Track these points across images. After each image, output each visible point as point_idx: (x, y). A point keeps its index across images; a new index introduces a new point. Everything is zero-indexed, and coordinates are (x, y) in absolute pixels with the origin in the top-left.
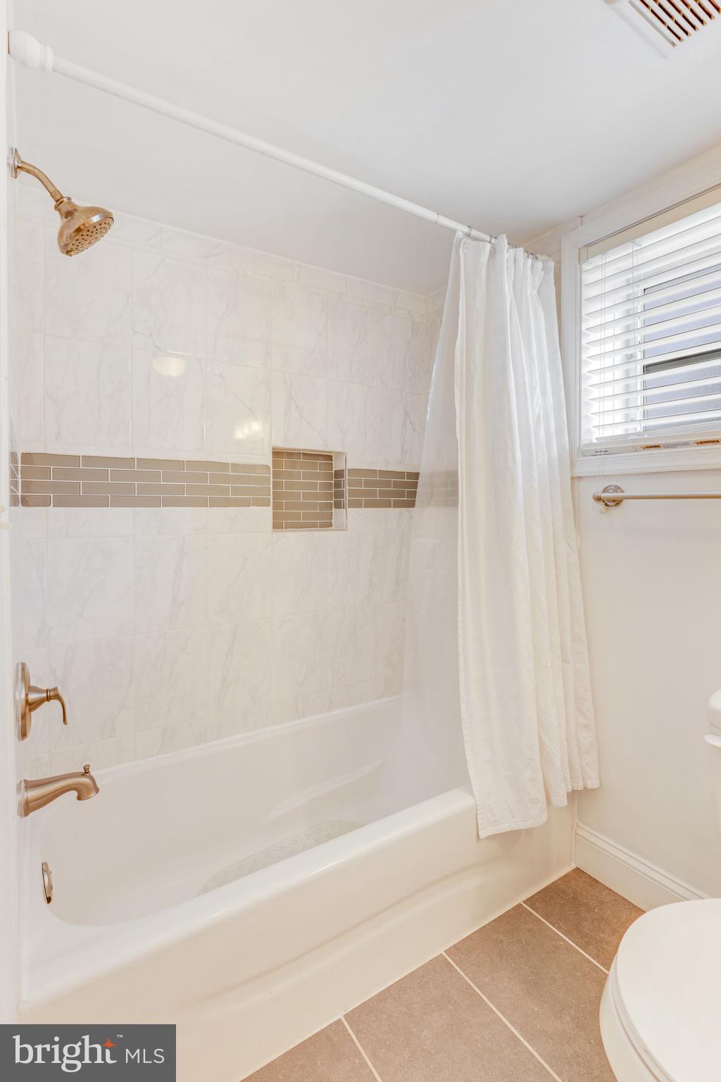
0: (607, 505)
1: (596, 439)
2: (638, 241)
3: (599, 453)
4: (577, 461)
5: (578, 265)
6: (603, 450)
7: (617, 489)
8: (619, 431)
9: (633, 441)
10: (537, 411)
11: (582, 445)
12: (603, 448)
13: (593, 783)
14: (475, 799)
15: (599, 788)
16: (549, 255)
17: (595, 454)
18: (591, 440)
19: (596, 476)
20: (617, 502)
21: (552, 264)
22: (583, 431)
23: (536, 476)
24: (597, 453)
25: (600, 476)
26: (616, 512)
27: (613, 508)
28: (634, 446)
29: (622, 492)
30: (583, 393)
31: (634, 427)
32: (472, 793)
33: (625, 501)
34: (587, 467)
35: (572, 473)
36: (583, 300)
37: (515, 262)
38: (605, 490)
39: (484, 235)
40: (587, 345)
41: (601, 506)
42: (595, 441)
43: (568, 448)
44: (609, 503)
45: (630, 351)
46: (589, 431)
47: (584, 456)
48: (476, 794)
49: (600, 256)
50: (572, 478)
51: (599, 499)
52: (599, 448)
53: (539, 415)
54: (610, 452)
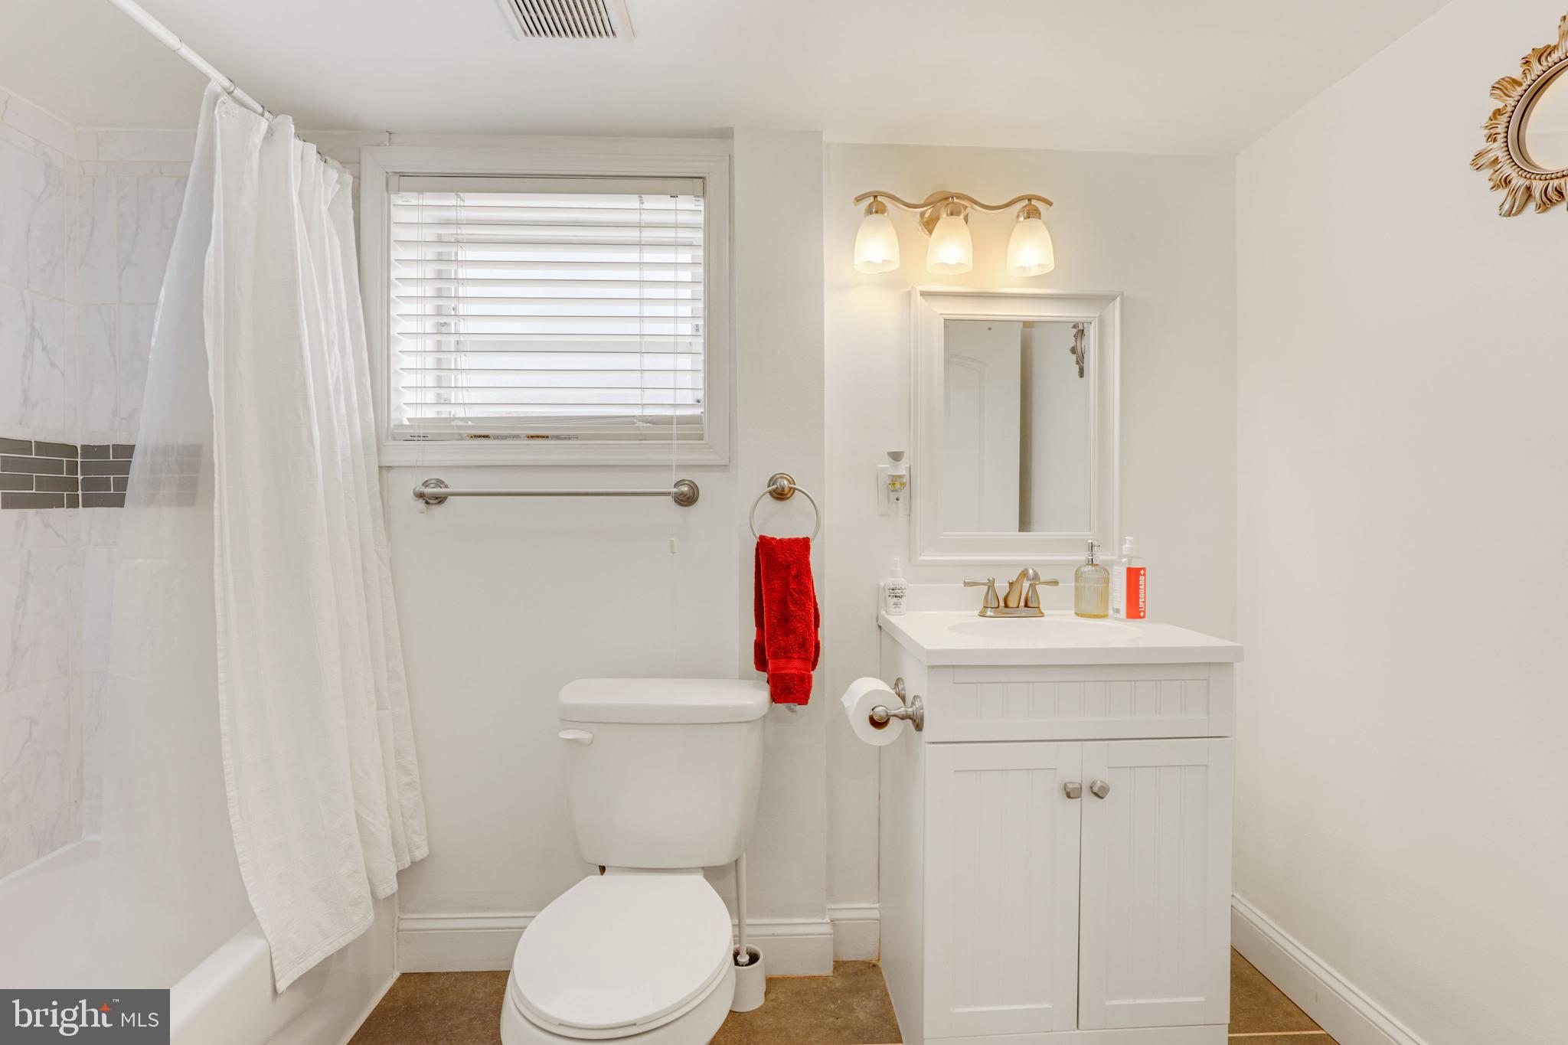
0: (427, 503)
1: (408, 419)
2: (462, 195)
3: (416, 438)
4: (385, 446)
5: (386, 193)
6: (419, 435)
7: (439, 483)
8: (430, 413)
9: (458, 427)
10: (335, 374)
11: (392, 426)
12: (422, 432)
13: (421, 853)
14: (267, 940)
15: (429, 855)
16: (341, 163)
17: (409, 438)
18: (401, 421)
19: (414, 467)
20: (440, 499)
21: (349, 179)
22: (392, 408)
23: (340, 462)
24: (413, 438)
25: (418, 467)
26: (438, 511)
27: (433, 507)
28: (460, 434)
29: (446, 487)
30: (392, 359)
31: (449, 410)
32: (261, 934)
33: (450, 498)
34: (400, 454)
35: (379, 461)
36: (392, 241)
37: (302, 158)
38: (426, 484)
39: (255, 103)
40: (397, 299)
41: (421, 504)
42: (407, 423)
43: (374, 428)
44: (431, 501)
45: (443, 320)
46: (399, 408)
47: (395, 440)
48: (267, 933)
49: (416, 194)
50: (380, 468)
51: (421, 496)
52: (416, 432)
53: (337, 378)
54: (430, 438)
